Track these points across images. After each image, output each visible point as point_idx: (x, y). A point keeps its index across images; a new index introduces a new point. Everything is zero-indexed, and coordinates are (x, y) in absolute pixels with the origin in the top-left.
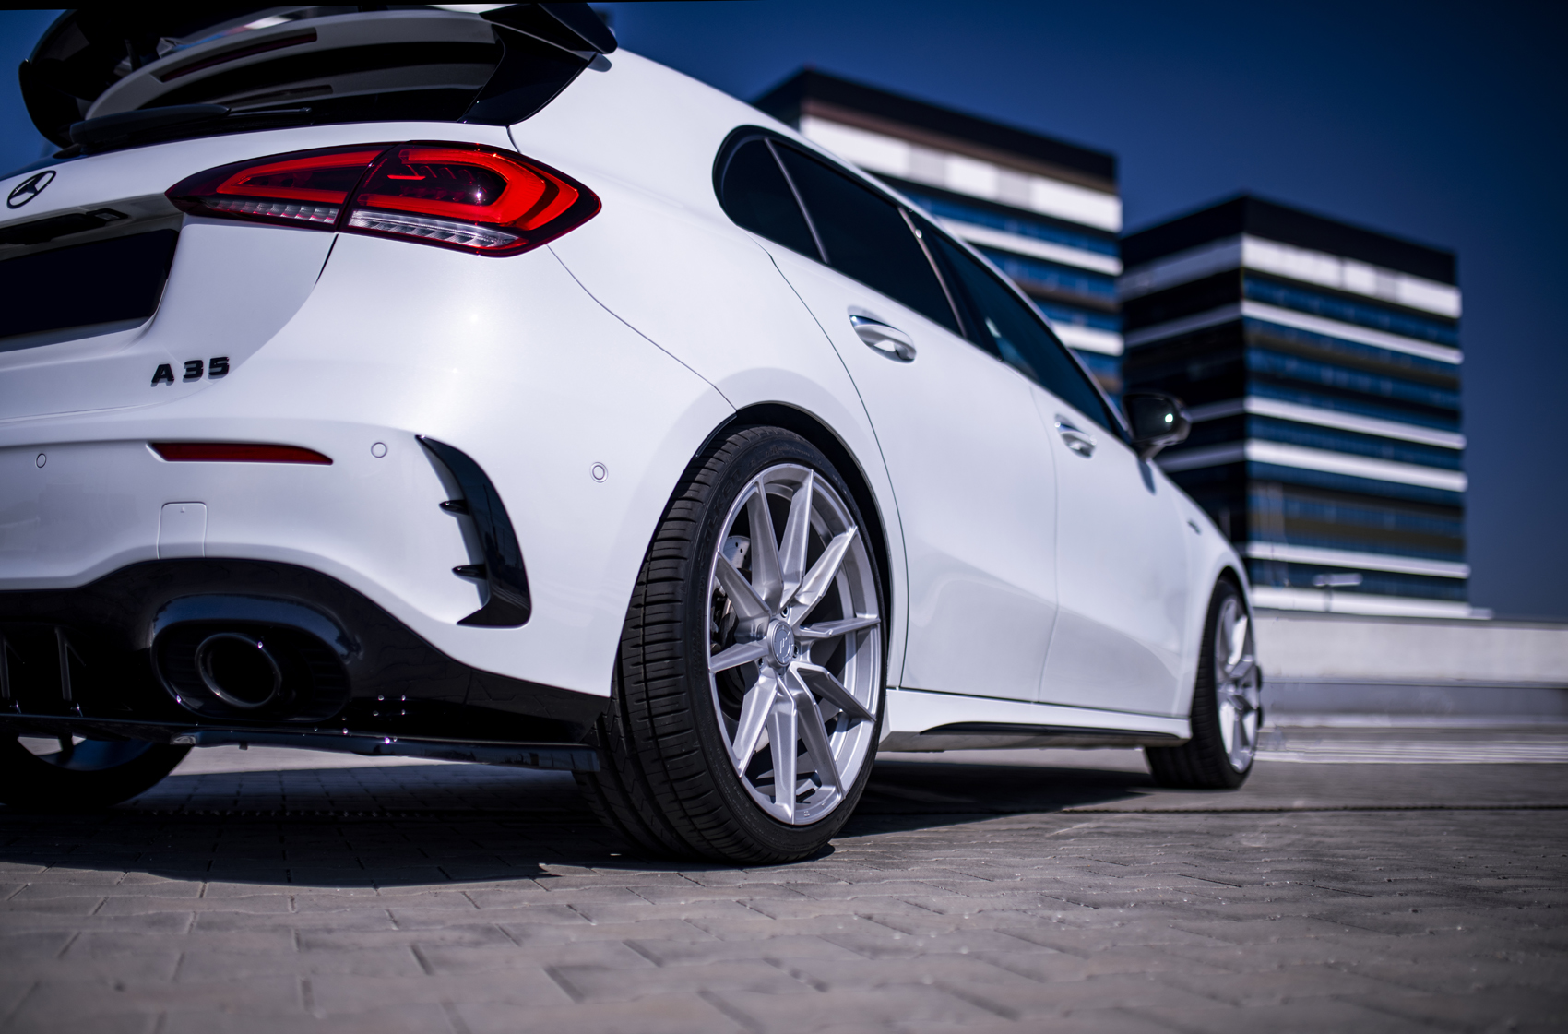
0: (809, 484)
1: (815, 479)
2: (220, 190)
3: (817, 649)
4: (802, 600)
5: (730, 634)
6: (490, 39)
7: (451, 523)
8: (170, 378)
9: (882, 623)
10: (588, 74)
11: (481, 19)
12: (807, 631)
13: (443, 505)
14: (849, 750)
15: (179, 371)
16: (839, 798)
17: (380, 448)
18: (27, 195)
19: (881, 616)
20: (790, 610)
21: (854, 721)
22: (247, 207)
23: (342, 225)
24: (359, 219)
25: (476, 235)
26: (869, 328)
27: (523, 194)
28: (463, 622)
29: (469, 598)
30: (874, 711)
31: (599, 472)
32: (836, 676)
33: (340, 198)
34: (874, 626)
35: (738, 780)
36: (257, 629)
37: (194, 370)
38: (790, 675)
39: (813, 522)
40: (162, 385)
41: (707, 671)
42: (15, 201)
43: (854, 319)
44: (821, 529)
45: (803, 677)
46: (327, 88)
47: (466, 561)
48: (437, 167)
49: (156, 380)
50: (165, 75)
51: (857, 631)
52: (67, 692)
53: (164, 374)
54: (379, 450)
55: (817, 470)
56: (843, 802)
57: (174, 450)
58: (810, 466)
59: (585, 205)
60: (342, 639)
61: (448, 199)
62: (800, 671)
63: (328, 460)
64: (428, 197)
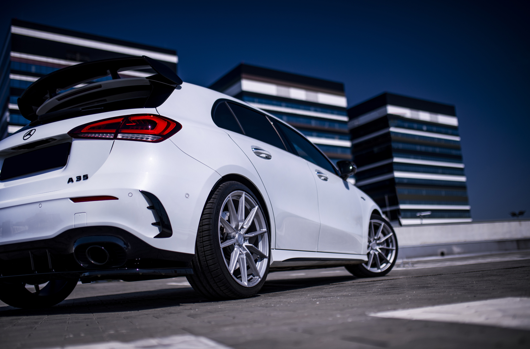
0: (244, 196)
1: (245, 194)
2: (82, 131)
3: (251, 240)
4: (245, 227)
5: (226, 237)
6: (149, 84)
7: (150, 212)
8: (72, 181)
9: (268, 231)
10: (175, 91)
11: (146, 79)
12: (247, 235)
13: (148, 208)
14: (261, 266)
15: (75, 179)
16: (260, 279)
17: (130, 194)
18: (29, 136)
19: (267, 229)
20: (242, 230)
21: (262, 259)
22: (90, 135)
23: (115, 138)
24: (119, 136)
25: (150, 138)
26: (258, 151)
27: (161, 126)
28: (155, 237)
29: (156, 231)
30: (268, 255)
31: (187, 196)
32: (256, 247)
33: (114, 131)
34: (265, 232)
35: (231, 276)
36: (102, 244)
37: (79, 179)
38: (243, 247)
39: (246, 205)
40: (70, 183)
41: (220, 247)
42: (25, 138)
43: (253, 149)
44: (248, 207)
45: (247, 248)
46: (105, 100)
47: (155, 221)
48: (138, 121)
49: (68, 182)
50: (59, 99)
51: (261, 234)
52: (50, 267)
53: (71, 180)
54: (130, 195)
55: (245, 192)
56: (261, 281)
57: (76, 200)
58: (243, 191)
59: (177, 127)
60: (125, 244)
61: (142, 129)
62: (246, 246)
63: (117, 199)
64: (137, 129)
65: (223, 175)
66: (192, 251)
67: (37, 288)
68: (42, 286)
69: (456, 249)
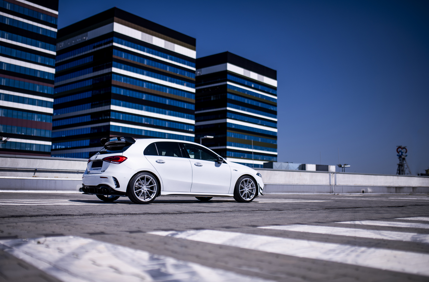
0: (146, 176)
4: (146, 184)
7: (115, 182)
10: (133, 145)
12: (147, 187)
13: (114, 180)
15: (102, 172)
17: (110, 177)
23: (110, 162)
24: (111, 162)
28: (116, 188)
29: (116, 186)
31: (125, 178)
33: (110, 160)
34: (156, 185)
37: (103, 171)
43: (157, 161)
46: (117, 146)
47: (115, 184)
50: (108, 143)
55: (148, 175)
56: (151, 200)
57: (101, 177)
59: (126, 159)
60: (109, 189)
61: (117, 160)
63: (108, 178)
64: (115, 160)
65: (138, 172)
66: (126, 192)
67: (108, 196)
68: (109, 196)
69: (369, 190)
